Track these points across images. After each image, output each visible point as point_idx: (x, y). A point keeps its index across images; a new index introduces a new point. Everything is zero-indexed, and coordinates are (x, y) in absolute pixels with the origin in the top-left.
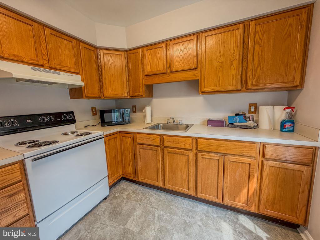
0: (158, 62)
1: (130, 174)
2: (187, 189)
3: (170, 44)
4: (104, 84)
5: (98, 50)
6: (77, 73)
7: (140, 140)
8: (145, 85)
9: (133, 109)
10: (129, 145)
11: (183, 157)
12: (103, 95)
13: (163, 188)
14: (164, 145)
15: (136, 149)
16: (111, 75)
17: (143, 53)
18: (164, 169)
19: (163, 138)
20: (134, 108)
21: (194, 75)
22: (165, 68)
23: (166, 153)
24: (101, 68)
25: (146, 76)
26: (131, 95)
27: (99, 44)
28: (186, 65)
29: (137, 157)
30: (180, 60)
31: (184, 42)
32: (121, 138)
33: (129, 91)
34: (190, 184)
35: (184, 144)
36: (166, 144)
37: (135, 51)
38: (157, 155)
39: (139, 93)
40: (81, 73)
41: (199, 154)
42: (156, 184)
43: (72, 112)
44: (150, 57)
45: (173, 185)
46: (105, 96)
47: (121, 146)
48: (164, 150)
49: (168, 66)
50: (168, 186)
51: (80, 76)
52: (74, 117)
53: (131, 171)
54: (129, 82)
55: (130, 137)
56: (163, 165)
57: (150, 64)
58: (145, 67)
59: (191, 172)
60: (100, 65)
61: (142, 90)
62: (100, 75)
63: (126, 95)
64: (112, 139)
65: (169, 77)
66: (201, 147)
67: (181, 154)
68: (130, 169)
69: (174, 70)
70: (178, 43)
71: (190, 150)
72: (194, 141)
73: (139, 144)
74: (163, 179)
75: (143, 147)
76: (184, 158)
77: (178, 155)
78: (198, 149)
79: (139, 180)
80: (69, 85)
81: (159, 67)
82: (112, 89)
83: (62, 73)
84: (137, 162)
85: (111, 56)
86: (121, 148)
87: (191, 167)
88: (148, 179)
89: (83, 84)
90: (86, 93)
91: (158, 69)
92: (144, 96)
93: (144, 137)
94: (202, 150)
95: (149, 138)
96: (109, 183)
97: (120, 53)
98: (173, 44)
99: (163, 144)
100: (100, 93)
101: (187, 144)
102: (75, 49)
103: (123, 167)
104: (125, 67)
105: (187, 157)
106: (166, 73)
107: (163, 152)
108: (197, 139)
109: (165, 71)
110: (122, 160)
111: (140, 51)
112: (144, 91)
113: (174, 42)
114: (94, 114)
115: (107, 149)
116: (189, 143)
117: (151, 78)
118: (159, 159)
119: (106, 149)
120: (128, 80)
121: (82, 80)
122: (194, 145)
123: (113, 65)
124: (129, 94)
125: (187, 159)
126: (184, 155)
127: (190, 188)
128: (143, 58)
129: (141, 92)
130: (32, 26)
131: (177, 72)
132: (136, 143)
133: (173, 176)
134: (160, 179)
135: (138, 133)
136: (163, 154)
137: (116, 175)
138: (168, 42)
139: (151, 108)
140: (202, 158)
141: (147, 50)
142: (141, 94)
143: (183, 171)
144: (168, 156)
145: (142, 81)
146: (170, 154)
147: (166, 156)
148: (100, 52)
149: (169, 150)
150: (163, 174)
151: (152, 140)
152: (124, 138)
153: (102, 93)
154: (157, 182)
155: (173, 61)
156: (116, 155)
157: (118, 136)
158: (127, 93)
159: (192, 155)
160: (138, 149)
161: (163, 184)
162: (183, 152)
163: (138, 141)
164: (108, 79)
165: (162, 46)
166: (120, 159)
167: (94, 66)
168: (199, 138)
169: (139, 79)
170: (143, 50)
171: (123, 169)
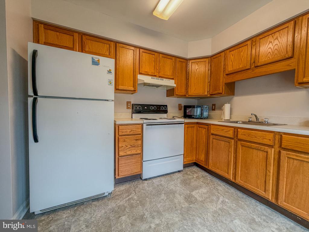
0: (241, 60)
1: (202, 161)
2: (264, 191)
3: (256, 41)
4: (189, 86)
5: (188, 61)
6: (173, 79)
7: (214, 131)
8: (225, 83)
9: (212, 107)
10: (204, 135)
11: (260, 153)
12: (187, 94)
13: (234, 182)
14: (238, 138)
15: (210, 139)
16: (196, 77)
17: (226, 55)
18: (236, 163)
19: (238, 131)
20: (214, 106)
21: (288, 65)
22: (249, 64)
23: (240, 146)
24: (189, 74)
25: (227, 75)
26: (211, 93)
27: (189, 56)
28: (275, 56)
29: (209, 146)
30: (268, 52)
31: (275, 33)
32: (198, 128)
33: (209, 90)
34: (267, 185)
35: (263, 139)
36: (240, 136)
37: (218, 55)
38: (230, 147)
39: (219, 91)
40: (175, 79)
41: (283, 153)
42: (226, 175)
43: (166, 106)
44: (232, 57)
45: (245, 182)
46: (189, 95)
47: (197, 135)
48: (238, 143)
49: (252, 61)
50: (239, 181)
51: (174, 81)
52: (167, 109)
53: (203, 158)
54: (210, 82)
55: (205, 128)
56: (236, 158)
57: (232, 63)
58: (226, 67)
59: (270, 172)
60: (188, 71)
61: (222, 88)
62: (187, 79)
63: (206, 93)
64: (190, 127)
65: (253, 72)
66: (286, 144)
67: (258, 149)
68: (202, 157)
69: (259, 64)
70: (267, 36)
71: (271, 146)
72: (277, 137)
73: (212, 134)
74: (234, 172)
75: (216, 138)
76: (261, 155)
77: (254, 150)
78: (283, 147)
79: (210, 168)
80: (167, 86)
81: (242, 64)
82: (195, 89)
83: (164, 79)
84: (209, 151)
85: (197, 63)
86: (197, 137)
87: (271, 166)
88: (218, 168)
89: (175, 85)
90: (177, 92)
91: (241, 67)
92: (223, 93)
93: (218, 128)
94: (288, 148)
95: (223, 130)
96: (184, 162)
97: (205, 60)
98: (260, 39)
99: (237, 136)
100: (185, 93)
101: (266, 139)
102: (173, 63)
103: (196, 153)
104: (208, 70)
105: (266, 153)
106: (250, 69)
107: (237, 145)
108: (281, 135)
109: (248, 67)
110: (197, 147)
111: (223, 55)
112: (224, 89)
113: (261, 37)
114: (180, 109)
115: (186, 134)
116: (269, 138)
117: (231, 76)
118: (231, 151)
119: (184, 133)
120: (209, 81)
121: (175, 83)
122: (277, 142)
123: (198, 70)
124: (209, 93)
125: (266, 156)
126: (262, 150)
127: (267, 191)
128: (225, 60)
129: (220, 89)
130: (154, 55)
131: (263, 66)
132: (210, 134)
133: (246, 172)
134: (232, 172)
135: (213, 125)
136: (237, 147)
137: (190, 158)
138: (254, 39)
139: (231, 105)
140: (287, 157)
141: (230, 52)
142: (221, 91)
143: (259, 169)
144: (242, 149)
145: (223, 80)
146: (244, 148)
147: (240, 149)
148: (189, 63)
149: (243, 144)
150: (234, 167)
151: (225, 132)
152: (200, 128)
153: (187, 92)
154: (227, 174)
155: (259, 56)
156: (192, 142)
157: (195, 126)
158: (208, 92)
159: (272, 153)
160: (211, 139)
161: (234, 178)
162: (261, 147)
163: (212, 132)
164: (192, 81)
165: (247, 44)
166: (194, 146)
167: (184, 72)
168: (285, 133)
169: (220, 79)
170: (226, 52)
171: (196, 156)
